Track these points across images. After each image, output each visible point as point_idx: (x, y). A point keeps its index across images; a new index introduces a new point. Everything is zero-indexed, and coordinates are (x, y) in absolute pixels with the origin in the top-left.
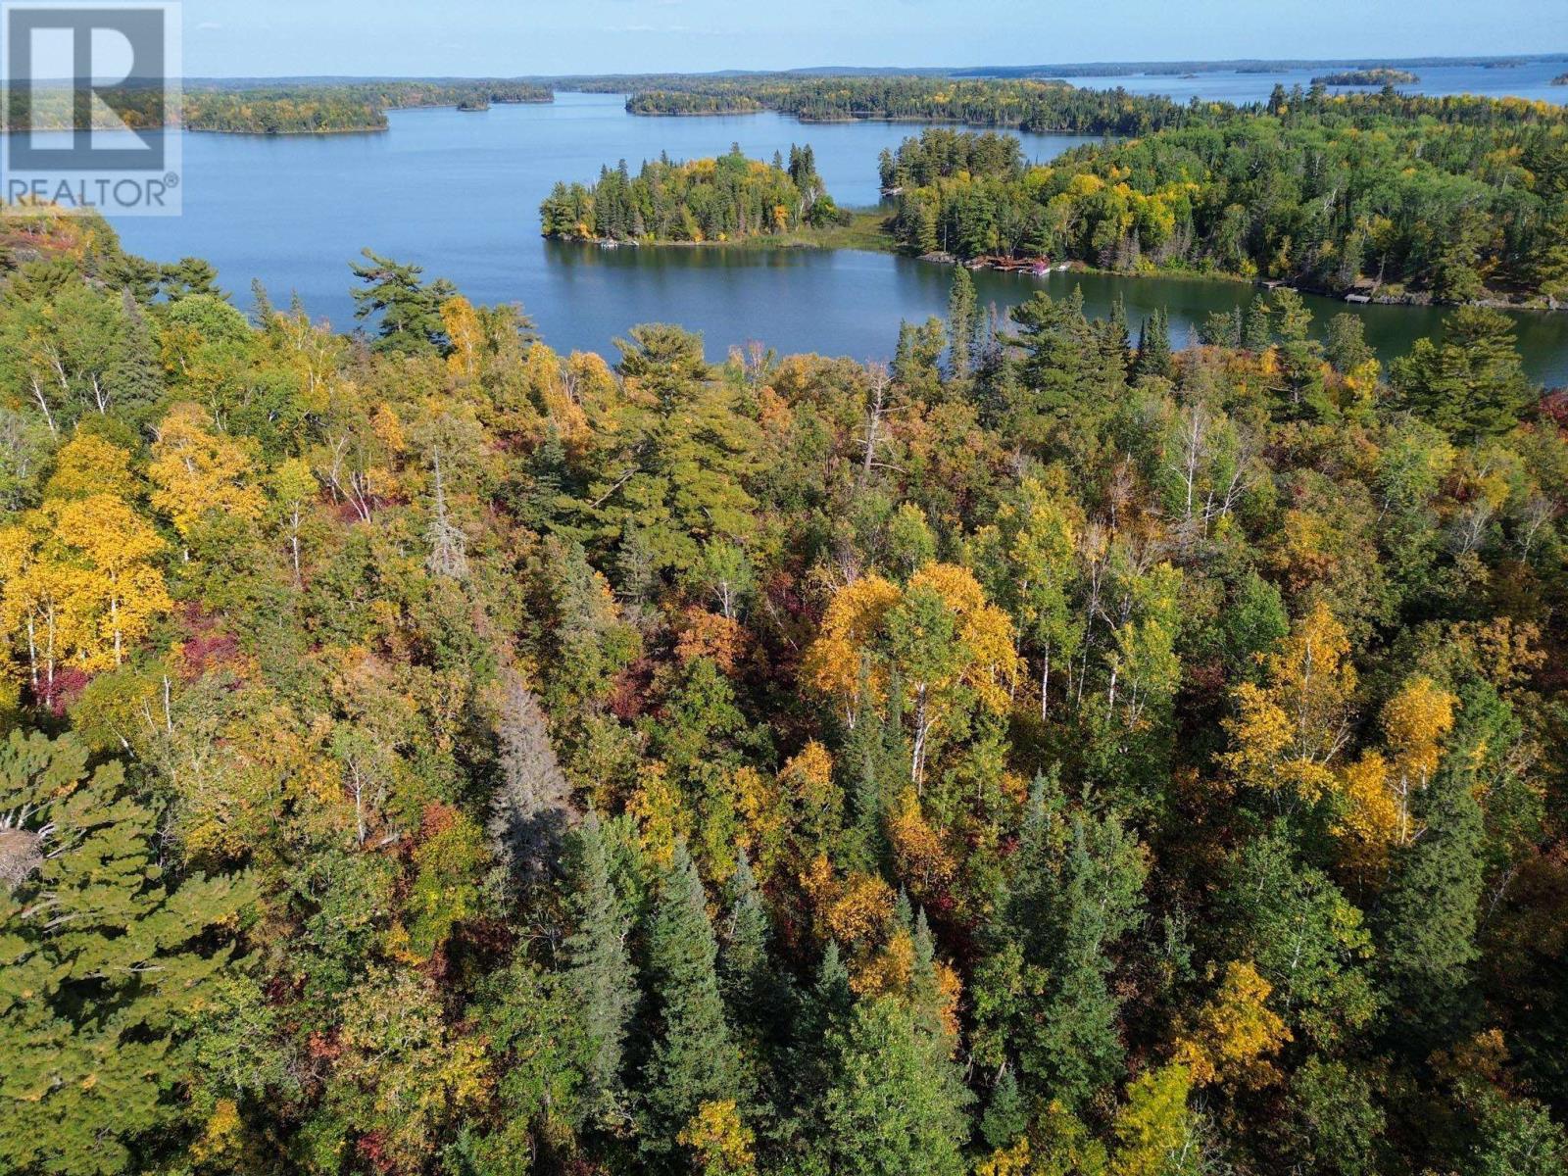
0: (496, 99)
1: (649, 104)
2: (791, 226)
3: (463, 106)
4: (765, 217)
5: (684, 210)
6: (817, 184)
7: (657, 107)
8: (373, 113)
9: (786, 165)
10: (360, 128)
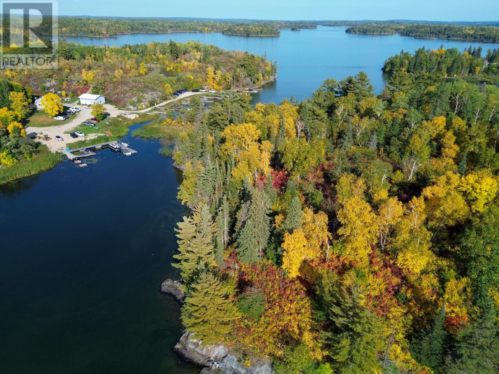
8: (277, 31)
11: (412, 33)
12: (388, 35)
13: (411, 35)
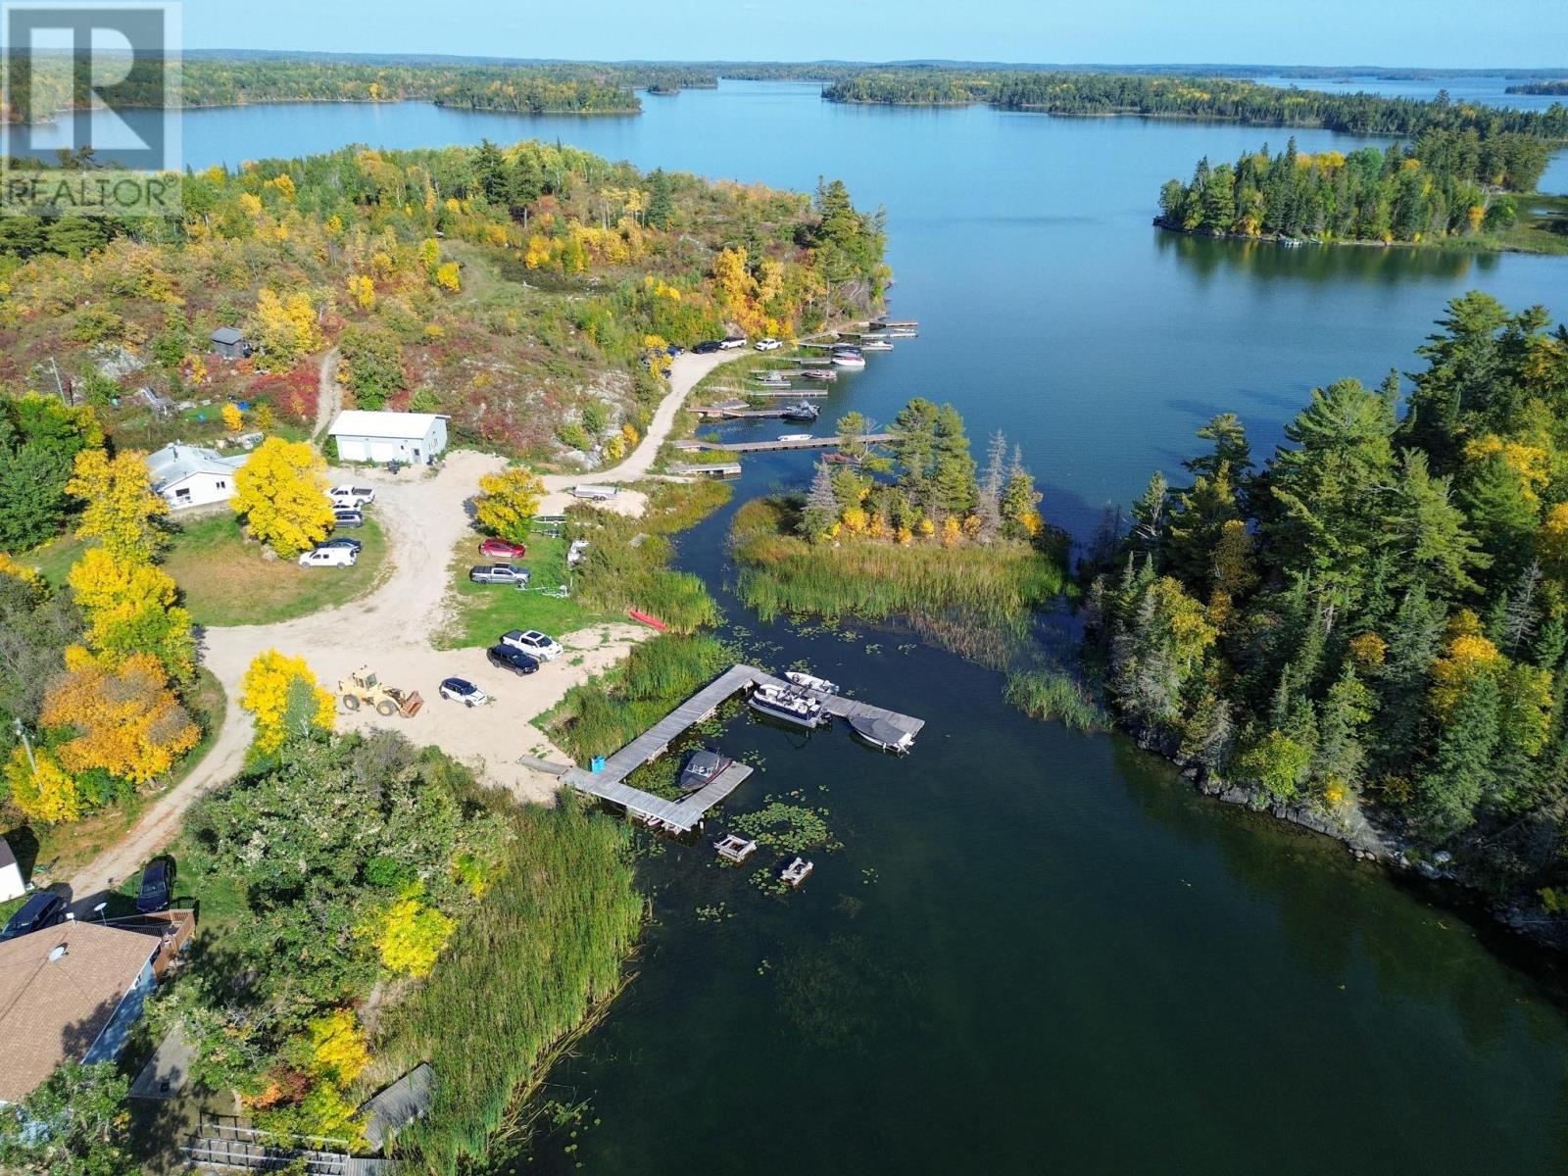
3: (654, 89)
8: (630, 95)
11: (1028, 102)
12: (957, 106)
13: (1025, 105)
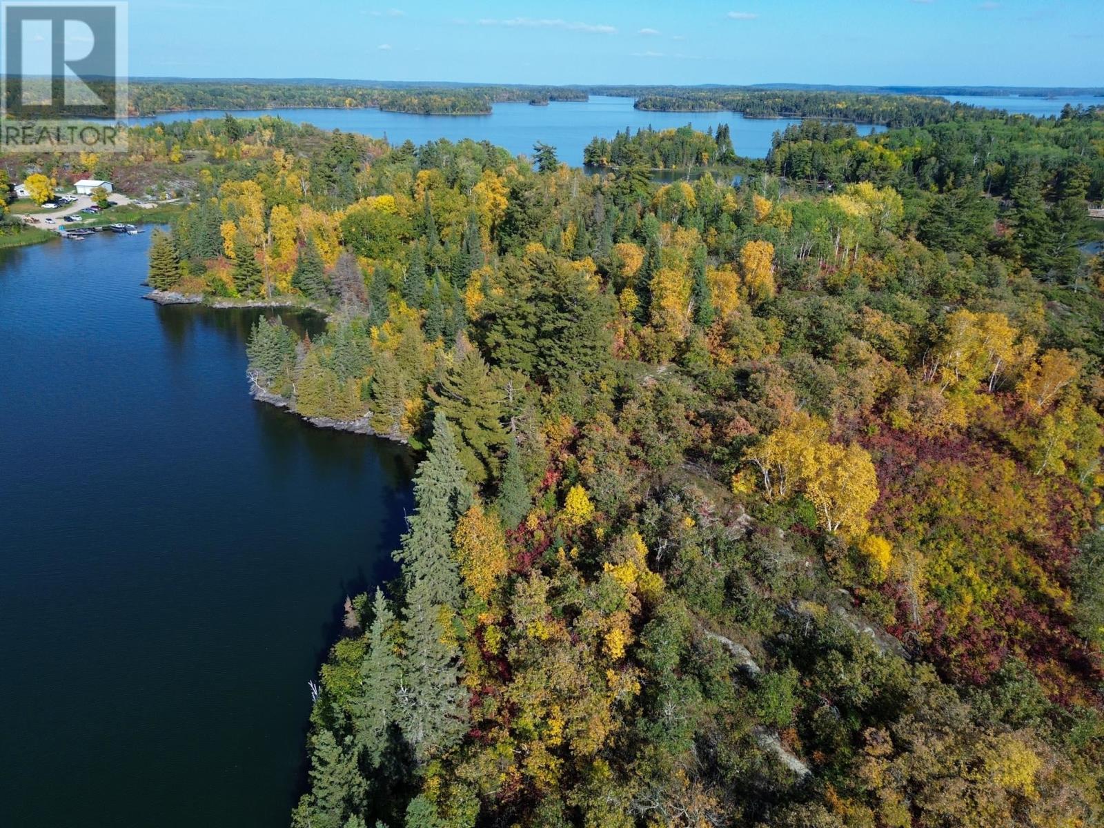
0: (552, 99)
1: (649, 104)
2: (710, 164)
3: (533, 102)
4: (697, 158)
5: (656, 152)
6: (729, 144)
7: (654, 106)
8: (484, 105)
9: (714, 135)
10: (476, 113)
12: (708, 112)
